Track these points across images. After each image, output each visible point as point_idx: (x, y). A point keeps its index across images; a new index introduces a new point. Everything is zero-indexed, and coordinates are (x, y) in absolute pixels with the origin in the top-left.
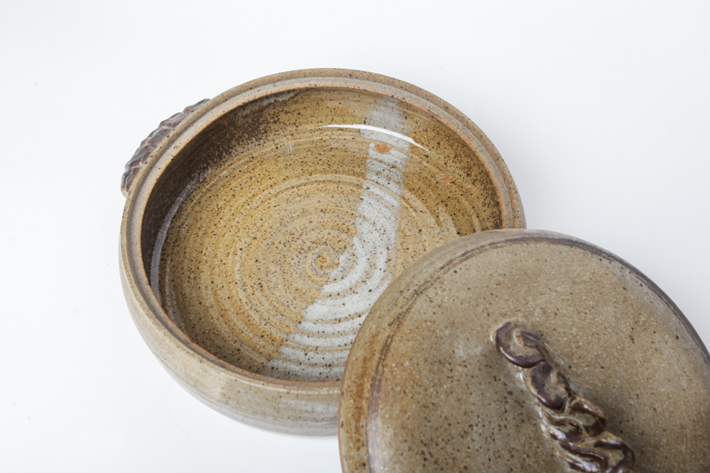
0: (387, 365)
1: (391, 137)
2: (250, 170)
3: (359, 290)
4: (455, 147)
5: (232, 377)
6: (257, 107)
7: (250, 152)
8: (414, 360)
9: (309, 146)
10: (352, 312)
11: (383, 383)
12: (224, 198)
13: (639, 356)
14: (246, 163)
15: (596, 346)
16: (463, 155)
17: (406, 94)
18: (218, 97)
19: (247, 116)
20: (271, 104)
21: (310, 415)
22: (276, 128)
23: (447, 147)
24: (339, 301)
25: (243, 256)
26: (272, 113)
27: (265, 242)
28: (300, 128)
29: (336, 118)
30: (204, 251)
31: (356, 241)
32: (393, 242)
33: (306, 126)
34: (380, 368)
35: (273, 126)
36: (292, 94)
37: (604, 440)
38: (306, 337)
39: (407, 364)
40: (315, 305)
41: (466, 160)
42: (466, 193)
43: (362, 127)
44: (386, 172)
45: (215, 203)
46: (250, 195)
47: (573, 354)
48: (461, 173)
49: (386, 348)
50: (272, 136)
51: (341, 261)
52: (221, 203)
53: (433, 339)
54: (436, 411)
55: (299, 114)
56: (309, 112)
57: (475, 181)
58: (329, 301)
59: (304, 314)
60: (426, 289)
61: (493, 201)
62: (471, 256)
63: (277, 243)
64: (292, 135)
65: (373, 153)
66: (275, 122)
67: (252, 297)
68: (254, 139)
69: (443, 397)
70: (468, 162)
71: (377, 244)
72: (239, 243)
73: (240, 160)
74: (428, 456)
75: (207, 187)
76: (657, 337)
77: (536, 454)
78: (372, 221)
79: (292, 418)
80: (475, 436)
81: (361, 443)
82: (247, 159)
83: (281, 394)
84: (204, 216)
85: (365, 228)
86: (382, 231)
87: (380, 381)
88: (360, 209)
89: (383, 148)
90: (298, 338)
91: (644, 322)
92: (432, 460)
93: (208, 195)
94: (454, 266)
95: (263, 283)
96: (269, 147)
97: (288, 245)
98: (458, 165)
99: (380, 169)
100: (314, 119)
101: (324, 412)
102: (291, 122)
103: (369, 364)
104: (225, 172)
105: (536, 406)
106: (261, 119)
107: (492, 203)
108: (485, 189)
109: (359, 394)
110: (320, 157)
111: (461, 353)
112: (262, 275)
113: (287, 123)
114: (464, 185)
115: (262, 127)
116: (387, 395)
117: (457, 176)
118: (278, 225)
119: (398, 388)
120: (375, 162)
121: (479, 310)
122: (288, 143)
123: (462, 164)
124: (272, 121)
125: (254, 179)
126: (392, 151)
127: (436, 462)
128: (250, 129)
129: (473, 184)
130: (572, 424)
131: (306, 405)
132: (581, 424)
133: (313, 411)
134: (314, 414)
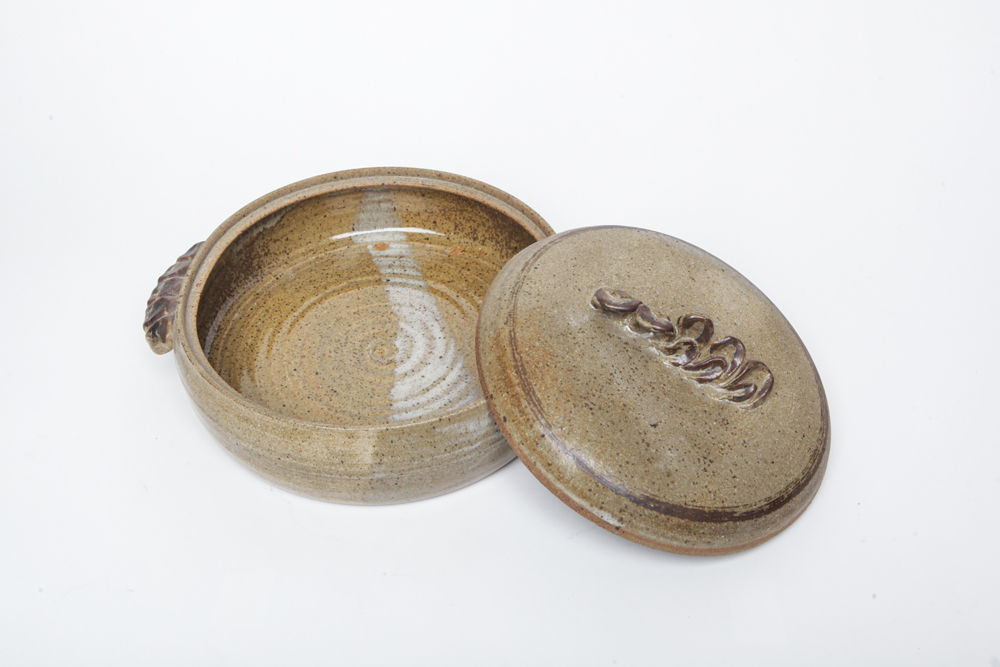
0: (521, 352)
1: (384, 234)
2: (262, 304)
3: (430, 361)
4: (453, 217)
6: (248, 240)
7: (252, 290)
8: (542, 339)
9: (309, 267)
10: (435, 379)
11: (526, 366)
12: (250, 336)
13: (704, 289)
14: (253, 301)
15: (670, 292)
16: (464, 222)
17: (395, 178)
18: (217, 230)
19: (240, 252)
20: (260, 233)
21: (464, 439)
22: (269, 261)
23: (444, 221)
24: (417, 376)
25: (301, 374)
26: (261, 244)
27: (315, 356)
28: (291, 255)
29: (324, 234)
30: (258, 384)
31: (402, 325)
32: (438, 313)
33: (297, 251)
34: (517, 356)
35: (264, 259)
36: (278, 218)
37: (716, 342)
38: (404, 414)
39: (537, 344)
40: (396, 387)
41: (468, 225)
42: (481, 254)
43: (353, 234)
44: (397, 263)
45: (243, 343)
46: (275, 325)
47: (656, 302)
48: (467, 240)
49: (513, 340)
50: (267, 270)
51: (398, 346)
52: (250, 341)
53: (548, 320)
54: (579, 371)
55: (287, 239)
56: (297, 234)
57: (484, 241)
58: (408, 380)
59: (391, 398)
60: (520, 287)
61: (510, 248)
62: (541, 254)
63: (327, 354)
64: (286, 263)
65: (374, 252)
66: (266, 254)
67: (331, 403)
68: (250, 277)
69: (579, 359)
70: (471, 227)
71: (424, 320)
72: (290, 366)
73: (245, 300)
74: (592, 406)
75: (226, 332)
76: (709, 273)
77: (669, 382)
78: (408, 304)
80: (619, 381)
81: (531, 421)
82: (252, 297)
83: (434, 425)
84: (238, 357)
85: (405, 311)
86: (422, 309)
87: (522, 365)
88: (391, 299)
89: (382, 246)
90: (397, 417)
91: (695, 265)
92: (597, 407)
93: (231, 339)
94: (532, 264)
95: (334, 388)
96: (269, 281)
97: (339, 351)
98: (461, 234)
99: (390, 262)
100: (302, 241)
101: (476, 429)
102: (281, 250)
103: (505, 359)
104: (236, 315)
105: (650, 348)
106: (253, 254)
107: (510, 251)
108: (497, 242)
109: (509, 384)
110: (325, 272)
111: (574, 323)
112: (330, 383)
113: (277, 252)
114: (474, 249)
115: (255, 263)
116: (534, 373)
117: (464, 245)
118: (319, 338)
119: (541, 364)
120: (381, 259)
121: (571, 288)
122: (287, 271)
123: (465, 231)
124: (263, 253)
125: (270, 311)
126: (392, 245)
127: (600, 408)
128: (245, 267)
129: (483, 244)
130: (686, 343)
131: (459, 428)
132: (693, 339)
133: (466, 432)
134: (468, 435)
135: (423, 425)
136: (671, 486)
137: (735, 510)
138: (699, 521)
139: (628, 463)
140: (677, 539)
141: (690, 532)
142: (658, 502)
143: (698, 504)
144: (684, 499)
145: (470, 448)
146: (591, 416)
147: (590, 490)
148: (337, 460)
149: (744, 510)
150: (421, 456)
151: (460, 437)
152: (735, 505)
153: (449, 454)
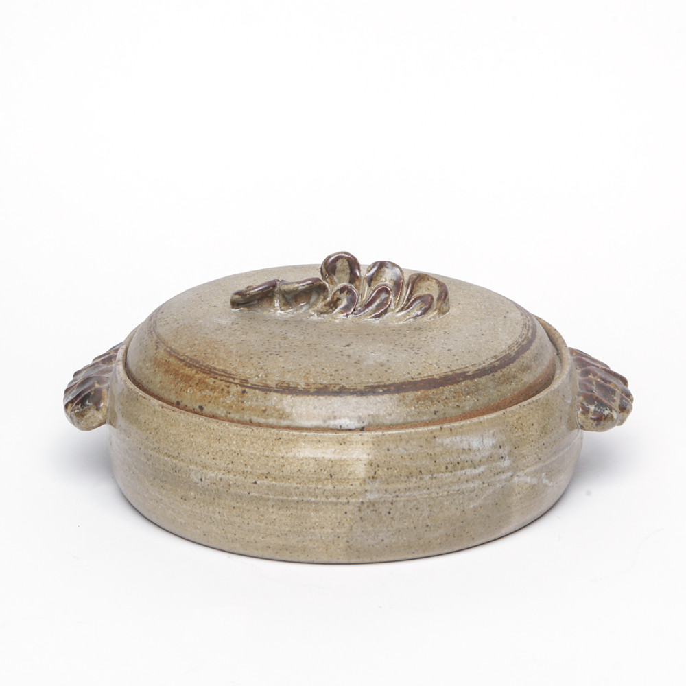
0: (185, 353)
11: (195, 358)
21: (467, 457)
34: (182, 358)
37: (368, 276)
49: (171, 352)
74: (277, 353)
79: (450, 467)
81: (226, 389)
83: (434, 434)
87: (192, 360)
92: (282, 352)
101: (480, 448)
103: (172, 368)
109: (188, 379)
116: (206, 358)
119: (209, 351)
127: (286, 352)
130: (342, 290)
132: (345, 284)
133: (469, 449)
134: (471, 453)
135: (423, 433)
136: (390, 371)
137: (466, 370)
138: (435, 387)
139: (336, 371)
140: (424, 414)
141: (432, 401)
142: (385, 386)
143: (425, 375)
144: (409, 376)
145: (473, 471)
146: (279, 358)
147: (315, 408)
148: (325, 474)
149: (474, 369)
150: (421, 472)
151: (462, 453)
152: (463, 367)
153: (450, 474)
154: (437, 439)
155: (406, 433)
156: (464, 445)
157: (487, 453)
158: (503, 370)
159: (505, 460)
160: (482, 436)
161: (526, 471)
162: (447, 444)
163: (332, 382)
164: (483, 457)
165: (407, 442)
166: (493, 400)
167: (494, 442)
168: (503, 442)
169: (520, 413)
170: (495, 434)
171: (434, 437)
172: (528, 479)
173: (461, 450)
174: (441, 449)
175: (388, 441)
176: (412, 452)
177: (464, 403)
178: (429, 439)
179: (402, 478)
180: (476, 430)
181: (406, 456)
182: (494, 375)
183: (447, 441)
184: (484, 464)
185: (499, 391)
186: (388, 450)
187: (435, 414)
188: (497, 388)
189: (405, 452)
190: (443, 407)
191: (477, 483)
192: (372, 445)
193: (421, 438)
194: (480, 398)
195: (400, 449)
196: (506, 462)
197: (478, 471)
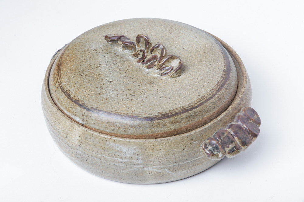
0: (63, 58)
5: (85, 129)
8: (74, 53)
21: (119, 154)
34: (61, 60)
49: (62, 55)
53: (81, 46)
54: (84, 63)
69: (87, 59)
74: (83, 75)
79: (110, 155)
80: (103, 67)
83: (107, 139)
101: (126, 152)
116: (64, 64)
119: (68, 61)
127: (86, 75)
130: (141, 51)
131: (118, 147)
132: (143, 49)
133: (121, 151)
134: (121, 153)
135: (102, 137)
136: (107, 104)
137: (139, 115)
140: (108, 129)
142: (98, 110)
144: (112, 109)
145: (121, 160)
147: (71, 107)
148: (65, 136)
150: (97, 152)
151: (117, 152)
152: (139, 113)
153: (110, 158)
154: (107, 142)
155: (95, 134)
156: (119, 149)
157: (129, 156)
158: (159, 121)
159: (139, 160)
160: (129, 148)
161: (152, 167)
162: (111, 146)
163: (82, 100)
164: (127, 156)
165: (95, 138)
166: (145, 133)
167: (134, 152)
168: (139, 153)
169: (154, 143)
170: (136, 149)
171: (106, 141)
172: (155, 170)
173: (117, 150)
174: (108, 147)
175: (88, 135)
176: (96, 143)
177: (129, 130)
178: (104, 141)
179: (90, 151)
180: (127, 144)
181: (93, 144)
182: (152, 122)
183: (111, 144)
184: (127, 159)
185: (151, 130)
186: (87, 138)
187: (113, 130)
188: (150, 128)
189: (93, 142)
190: (117, 129)
191: (123, 165)
192: (82, 133)
193: (100, 139)
194: (138, 130)
195: (91, 140)
196: (139, 161)
197: (123, 161)
